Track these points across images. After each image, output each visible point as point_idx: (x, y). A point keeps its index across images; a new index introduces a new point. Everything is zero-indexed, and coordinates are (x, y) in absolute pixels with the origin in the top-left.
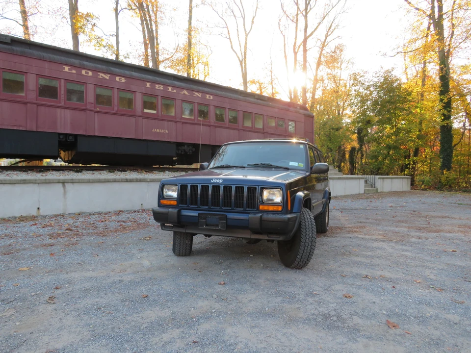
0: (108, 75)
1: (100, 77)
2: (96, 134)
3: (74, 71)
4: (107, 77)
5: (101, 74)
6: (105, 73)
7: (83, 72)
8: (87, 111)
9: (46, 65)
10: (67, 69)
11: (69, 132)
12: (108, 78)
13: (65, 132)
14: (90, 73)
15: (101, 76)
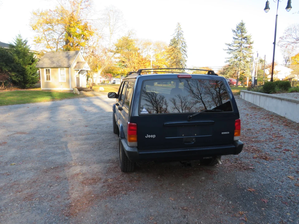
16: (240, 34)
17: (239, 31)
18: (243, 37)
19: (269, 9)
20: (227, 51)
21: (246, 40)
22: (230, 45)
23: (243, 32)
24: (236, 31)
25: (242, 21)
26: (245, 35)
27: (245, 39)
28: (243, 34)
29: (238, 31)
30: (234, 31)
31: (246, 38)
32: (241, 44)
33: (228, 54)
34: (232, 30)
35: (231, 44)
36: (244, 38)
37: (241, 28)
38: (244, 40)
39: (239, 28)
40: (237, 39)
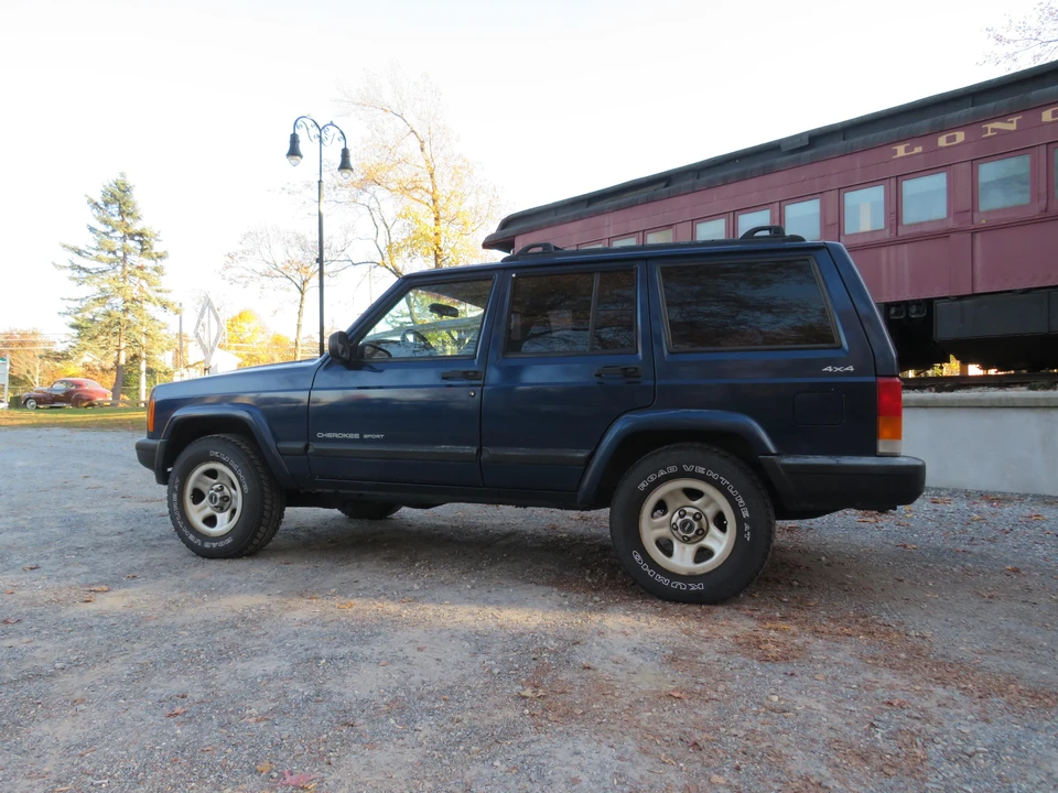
0: (1015, 119)
1: (989, 134)
2: (979, 290)
3: (918, 150)
4: (1010, 125)
5: (990, 126)
6: (1003, 117)
7: (942, 141)
8: (952, 236)
9: (858, 160)
10: (901, 150)
11: (907, 296)
12: (1013, 127)
13: (900, 299)
14: (960, 136)
15: (993, 130)
16: (119, 218)
17: (114, 209)
18: (130, 231)
19: (301, 156)
20: (69, 272)
21: (141, 242)
22: (79, 253)
23: (129, 214)
24: (101, 203)
25: (122, 175)
26: (137, 227)
27: (137, 238)
28: (128, 220)
29: (106, 204)
30: (96, 204)
31: (141, 235)
32: (120, 254)
33: (75, 283)
34: (86, 199)
35: (82, 247)
36: (132, 236)
37: (118, 199)
38: (131, 244)
39: (113, 195)
40: (106, 234)
